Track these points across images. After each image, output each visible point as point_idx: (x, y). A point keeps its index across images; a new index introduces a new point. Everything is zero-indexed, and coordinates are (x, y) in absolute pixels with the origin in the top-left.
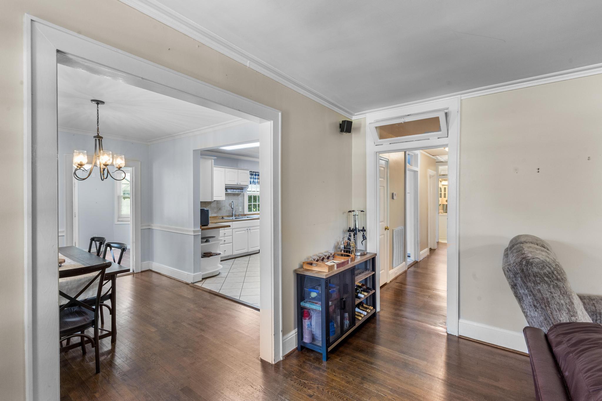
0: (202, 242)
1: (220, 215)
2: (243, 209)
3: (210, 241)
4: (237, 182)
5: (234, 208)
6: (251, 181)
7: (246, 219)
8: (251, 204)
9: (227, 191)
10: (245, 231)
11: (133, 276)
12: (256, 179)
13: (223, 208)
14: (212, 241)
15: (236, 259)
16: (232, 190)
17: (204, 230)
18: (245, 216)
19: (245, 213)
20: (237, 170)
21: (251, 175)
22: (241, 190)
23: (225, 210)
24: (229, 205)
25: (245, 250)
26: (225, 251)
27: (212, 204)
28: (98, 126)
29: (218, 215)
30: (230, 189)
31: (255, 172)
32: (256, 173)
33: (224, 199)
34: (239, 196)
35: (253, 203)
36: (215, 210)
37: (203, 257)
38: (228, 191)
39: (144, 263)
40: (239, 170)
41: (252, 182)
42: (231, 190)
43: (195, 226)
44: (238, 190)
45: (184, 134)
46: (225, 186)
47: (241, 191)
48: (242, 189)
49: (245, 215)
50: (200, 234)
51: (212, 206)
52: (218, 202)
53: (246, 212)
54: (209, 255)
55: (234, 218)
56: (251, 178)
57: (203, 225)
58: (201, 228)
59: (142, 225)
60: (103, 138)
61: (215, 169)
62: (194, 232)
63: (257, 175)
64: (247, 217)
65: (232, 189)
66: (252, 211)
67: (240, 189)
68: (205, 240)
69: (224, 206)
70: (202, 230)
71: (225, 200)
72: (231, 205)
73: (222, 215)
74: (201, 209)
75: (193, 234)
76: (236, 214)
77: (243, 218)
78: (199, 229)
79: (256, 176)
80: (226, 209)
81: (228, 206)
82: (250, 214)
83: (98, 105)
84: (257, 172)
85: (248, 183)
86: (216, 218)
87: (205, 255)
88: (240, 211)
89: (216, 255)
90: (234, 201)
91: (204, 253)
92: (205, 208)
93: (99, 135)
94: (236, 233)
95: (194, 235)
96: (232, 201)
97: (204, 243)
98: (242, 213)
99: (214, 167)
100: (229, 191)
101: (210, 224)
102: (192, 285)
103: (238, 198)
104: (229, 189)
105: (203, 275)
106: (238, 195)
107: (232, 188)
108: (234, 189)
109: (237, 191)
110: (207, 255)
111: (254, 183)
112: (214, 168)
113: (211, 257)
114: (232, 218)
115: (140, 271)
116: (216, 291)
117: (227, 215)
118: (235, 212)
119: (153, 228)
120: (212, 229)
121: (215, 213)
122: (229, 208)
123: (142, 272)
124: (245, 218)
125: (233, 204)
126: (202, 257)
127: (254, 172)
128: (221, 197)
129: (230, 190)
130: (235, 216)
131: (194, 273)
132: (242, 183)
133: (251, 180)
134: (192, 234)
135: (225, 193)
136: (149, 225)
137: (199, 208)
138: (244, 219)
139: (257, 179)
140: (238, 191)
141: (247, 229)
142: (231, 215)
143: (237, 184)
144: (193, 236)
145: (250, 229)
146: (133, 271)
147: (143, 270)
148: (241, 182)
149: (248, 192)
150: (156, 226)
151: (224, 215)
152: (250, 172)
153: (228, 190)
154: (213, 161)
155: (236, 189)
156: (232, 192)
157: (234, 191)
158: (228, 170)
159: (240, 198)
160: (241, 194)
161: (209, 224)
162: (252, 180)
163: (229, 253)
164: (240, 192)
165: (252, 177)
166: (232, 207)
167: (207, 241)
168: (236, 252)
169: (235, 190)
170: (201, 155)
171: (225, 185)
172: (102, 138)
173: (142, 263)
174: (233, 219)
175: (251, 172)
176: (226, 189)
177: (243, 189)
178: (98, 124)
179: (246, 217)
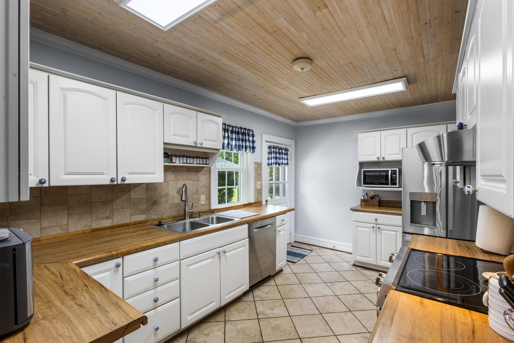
1: (153, 218)
2: (209, 199)
4: (196, 141)
5: (188, 200)
6: (223, 144)
8: (223, 189)
9: (169, 159)
10: (213, 257)
12: (234, 139)
13: (163, 199)
16: (185, 159)
19: (213, 207)
20: (196, 112)
21: (225, 130)
22: (204, 160)
23: (168, 205)
24: (176, 193)
25: (214, 304)
26: (157, 329)
27: (132, 193)
29: (149, 218)
30: (180, 156)
31: (232, 126)
32: (234, 129)
33: (162, 180)
34: (200, 173)
35: (226, 187)
36: (142, 207)
38: (174, 161)
40: (199, 114)
41: (226, 145)
42: (181, 158)
44: (198, 159)
46: (164, 148)
47: (205, 162)
48: (206, 158)
49: (213, 212)
51: (132, 197)
52: (150, 187)
55: (188, 223)
56: (224, 137)
63: (235, 131)
65: (183, 156)
66: (225, 202)
67: (203, 158)
69: (167, 195)
71: (164, 181)
72: (180, 193)
73: (159, 217)
76: (192, 212)
79: (234, 135)
80: (170, 202)
81: (174, 195)
82: (223, 209)
84: (236, 127)
85: (220, 146)
86: (143, 224)
88: (202, 203)
90: (189, 183)
94: (191, 267)
96: (184, 185)
98: (206, 208)
100: (177, 162)
103: (198, 178)
104: (176, 156)
106: (198, 170)
107: (185, 154)
108: (188, 157)
109: (195, 163)
111: (230, 147)
114: (183, 222)
117: (174, 214)
118: (190, 207)
121: (142, 213)
122: (177, 200)
125: (186, 190)
127: (229, 125)
128: (154, 174)
129: (178, 159)
130: (191, 217)
132: (207, 144)
133: (224, 141)
135: (165, 165)
139: (236, 140)
140: (198, 162)
141: (219, 253)
142: (182, 214)
143: (193, 145)
145: (225, 252)
148: (203, 142)
151: (164, 216)
152: (223, 124)
153: (174, 158)
155: (193, 158)
156: (183, 163)
157: (188, 162)
159: (202, 177)
160: (204, 170)
162: (226, 141)
164: (203, 164)
165: (226, 135)
166: (182, 197)
168: (189, 318)
169: (190, 160)
171: (161, 146)
176: (168, 155)
177: (208, 158)
179: (215, 216)
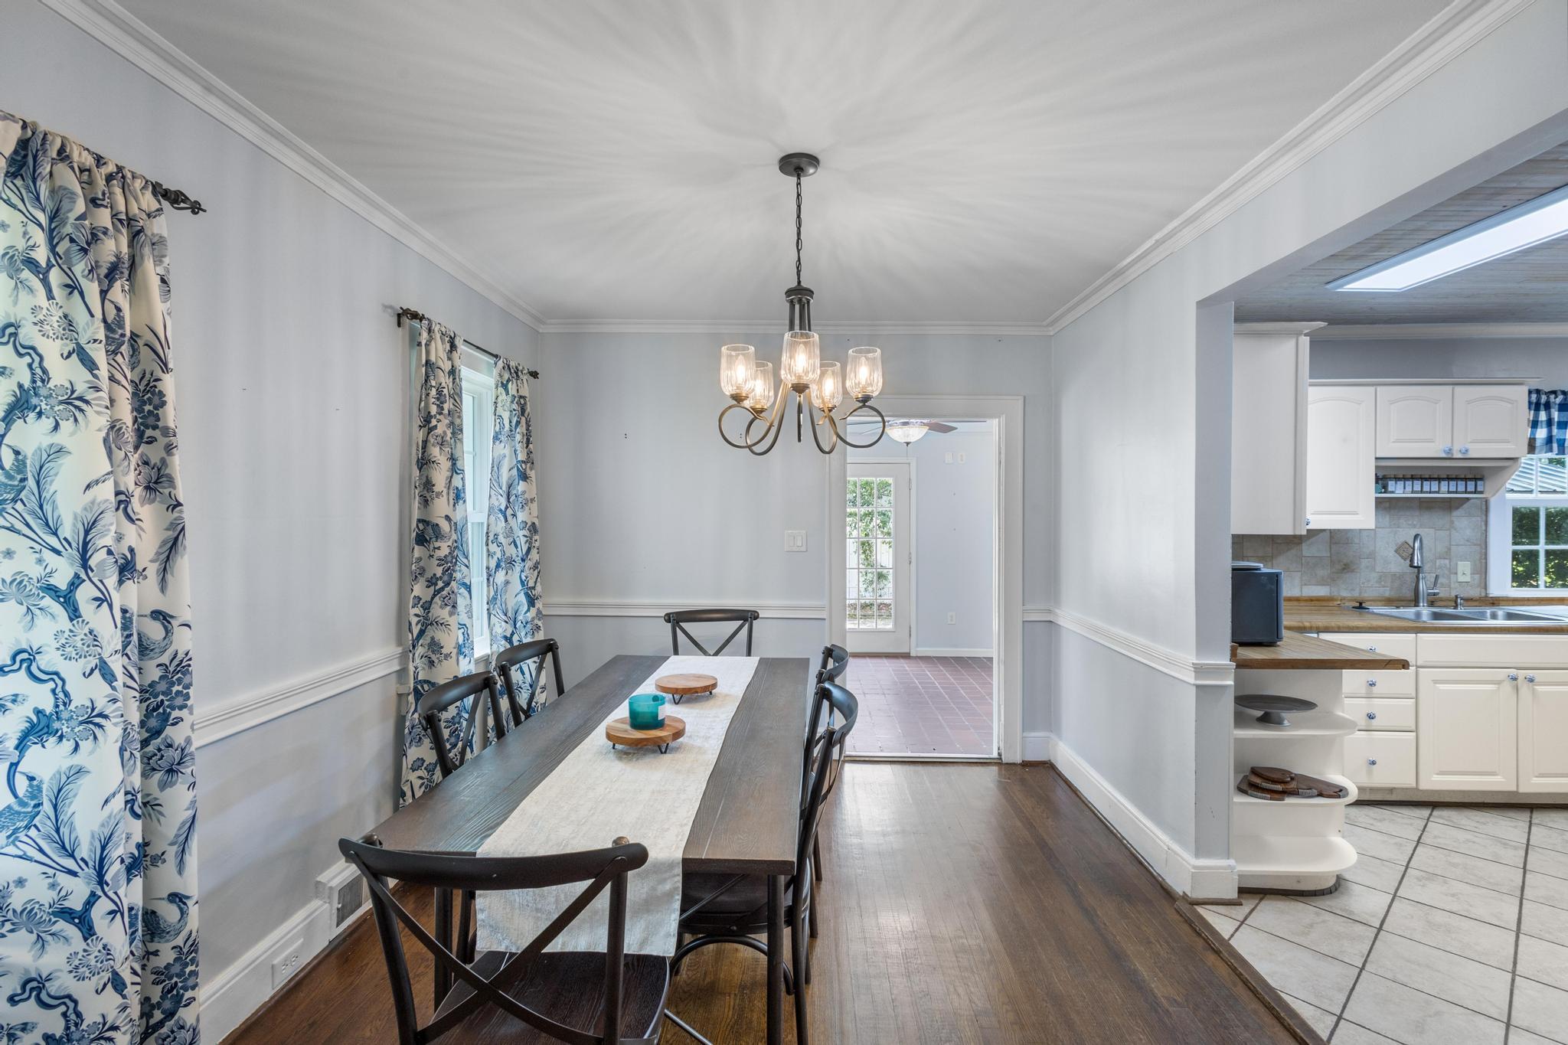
0: (1240, 720)
1: (1344, 594)
2: (1482, 569)
3: (1286, 723)
4: (1449, 445)
5: (1426, 568)
6: (1532, 440)
7: (1501, 622)
8: (1531, 552)
9: (1385, 487)
10: (1499, 683)
11: (1000, 770)
13: (1364, 563)
14: (1296, 726)
15: (1436, 813)
16: (1419, 483)
17: (1251, 667)
18: (1493, 604)
19: (1495, 591)
20: (1449, 388)
21: (1536, 407)
22: (1469, 482)
23: (1375, 575)
24: (1396, 551)
25: (1498, 778)
26: (1373, 763)
28: (799, 251)
29: (1336, 594)
30: (1405, 479)
33: (1370, 523)
34: (1455, 513)
35: (1542, 547)
36: (1322, 572)
37: (1245, 787)
38: (1390, 489)
39: (1033, 734)
40: (1458, 389)
41: (1539, 442)
42: (1409, 483)
43: (1203, 643)
44: (1454, 483)
45: (1159, 243)
46: (1377, 467)
47: (1470, 489)
48: (1476, 479)
49: (1495, 602)
50: (1231, 683)
51: (1305, 554)
52: (1337, 538)
53: (1501, 584)
54: (1279, 787)
55: (1425, 611)
56: (1535, 424)
57: (1245, 639)
58: (1233, 655)
59: (1025, 608)
60: (812, 292)
61: (1314, 393)
62: (1199, 670)
64: (1510, 616)
65: (1413, 478)
66: (1536, 586)
67: (1466, 479)
68: (1259, 713)
69: (1372, 556)
70: (1242, 665)
71: (1374, 527)
72: (1406, 552)
73: (1356, 594)
74: (1234, 570)
75: (1192, 681)
76: (1434, 594)
77: (1482, 616)
78: (1223, 659)
80: (1378, 569)
81: (1390, 553)
82: (1528, 599)
83: (799, 178)
85: (1518, 448)
86: (1325, 603)
87: (1257, 780)
88: (1461, 578)
89: (1321, 795)
91: (1254, 771)
92: (1261, 565)
93: (802, 284)
94: (1441, 686)
95: (1198, 687)
96: (1417, 536)
97: (1254, 728)
98: (1475, 593)
99: (1311, 385)
100: (1398, 490)
101: (1284, 633)
102: (1184, 907)
103: (1452, 522)
104: (1397, 479)
105: (1241, 876)
106: (1449, 505)
107: (1419, 473)
108: (1428, 479)
109: (1443, 491)
110: (1265, 785)
111: (1555, 446)
112: (1311, 389)
113: (1289, 800)
114: (1413, 610)
115: (1019, 760)
116: (1311, 1023)
117: (1387, 594)
118: (1431, 585)
119: (1061, 622)
120: (1293, 667)
121: (1322, 582)
122: (1398, 566)
123: (1025, 764)
124: (1494, 616)
125: (1421, 548)
126: (1241, 790)
127: (1554, 392)
128: (1355, 513)
129: (1401, 484)
130: (1432, 604)
131: (1198, 854)
132: (1482, 450)
133: (1533, 433)
134: (1190, 678)
135: (1376, 498)
136: (1049, 611)
137: (1225, 563)
138: (1491, 623)
140: (1454, 490)
141: (1515, 679)
142: (1410, 595)
143: (1443, 455)
144: (1194, 688)
145: (1531, 680)
146: (1000, 754)
147: (1030, 758)
148: (1469, 446)
149: (1509, 496)
150: (1069, 618)
151: (1368, 594)
152: (1530, 392)
153: (1391, 483)
154: (1305, 341)
155: (1440, 479)
156: (1414, 493)
157: (1426, 489)
158: (1386, 393)
159: (1463, 524)
160: (1468, 505)
161: (1279, 637)
162: (1541, 433)
163: (1395, 776)
164: (1465, 492)
165: (1543, 417)
166: (1412, 560)
167: (1266, 720)
168: (1436, 778)
169: (1432, 486)
170: (1240, 318)
171: (1372, 464)
172: (810, 292)
173: (1025, 734)
174: (1418, 615)
175: (1538, 392)
176: (1382, 480)
177: (1481, 479)
178: (798, 247)
179: (1500, 613)
